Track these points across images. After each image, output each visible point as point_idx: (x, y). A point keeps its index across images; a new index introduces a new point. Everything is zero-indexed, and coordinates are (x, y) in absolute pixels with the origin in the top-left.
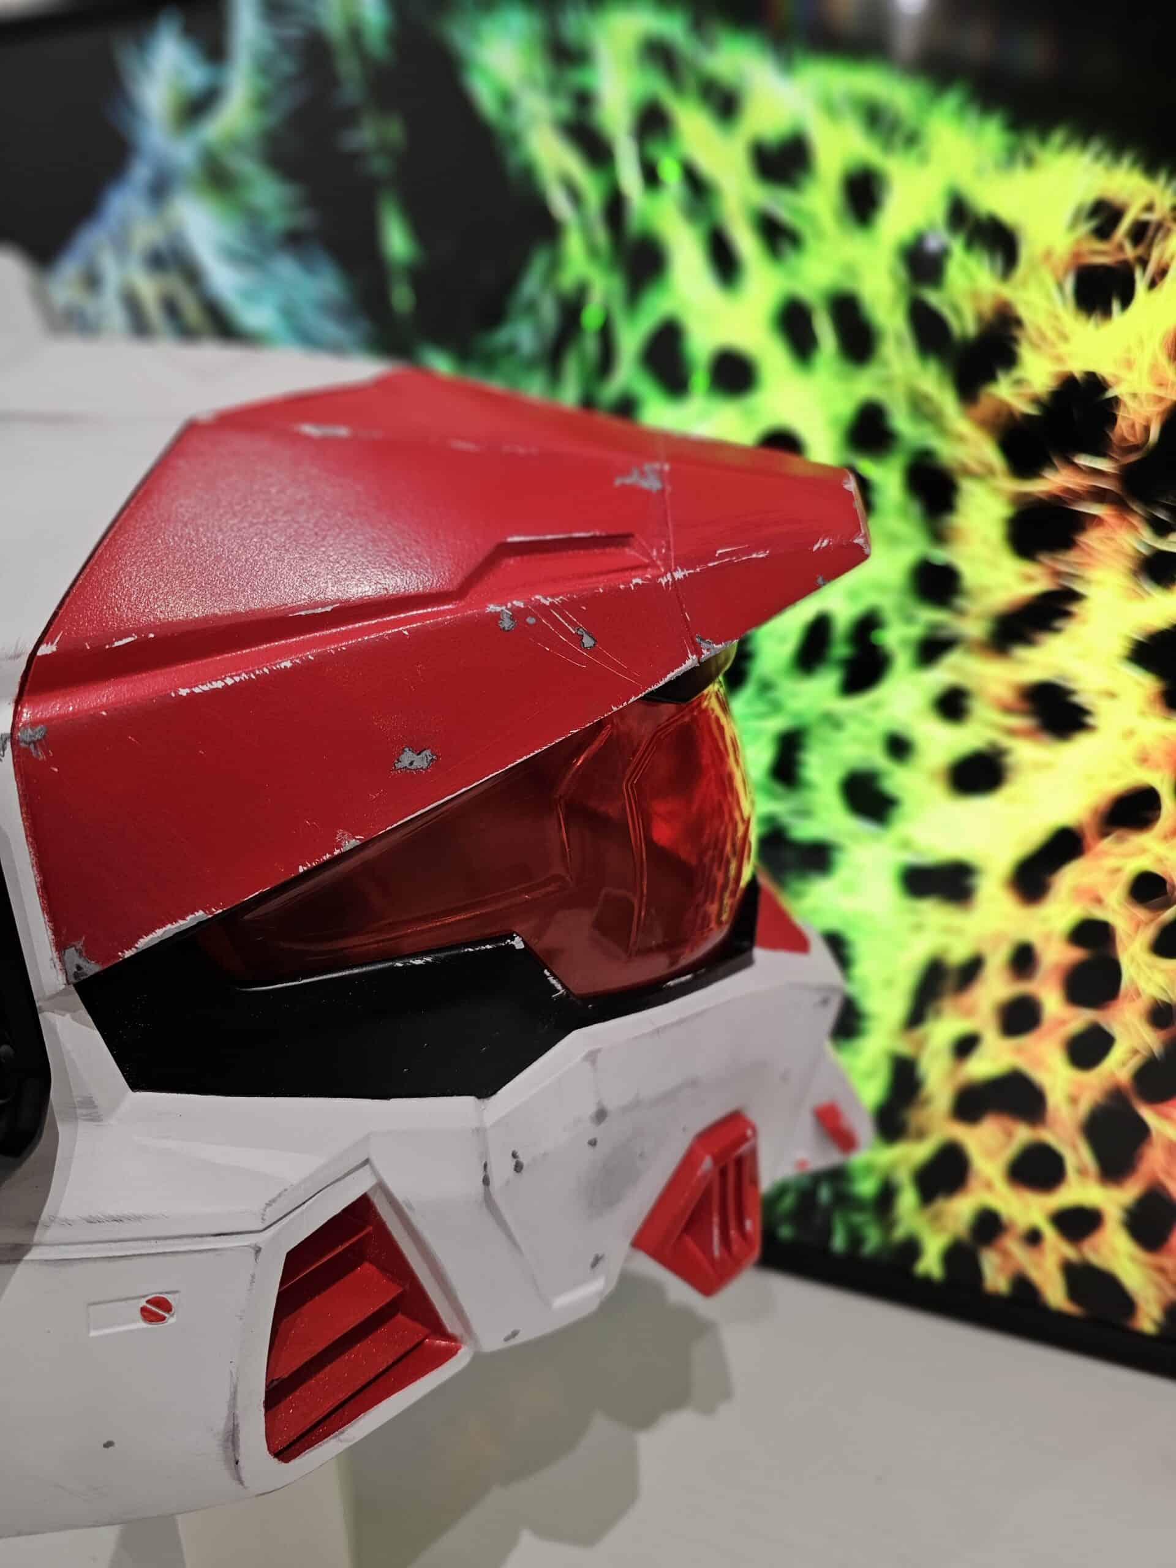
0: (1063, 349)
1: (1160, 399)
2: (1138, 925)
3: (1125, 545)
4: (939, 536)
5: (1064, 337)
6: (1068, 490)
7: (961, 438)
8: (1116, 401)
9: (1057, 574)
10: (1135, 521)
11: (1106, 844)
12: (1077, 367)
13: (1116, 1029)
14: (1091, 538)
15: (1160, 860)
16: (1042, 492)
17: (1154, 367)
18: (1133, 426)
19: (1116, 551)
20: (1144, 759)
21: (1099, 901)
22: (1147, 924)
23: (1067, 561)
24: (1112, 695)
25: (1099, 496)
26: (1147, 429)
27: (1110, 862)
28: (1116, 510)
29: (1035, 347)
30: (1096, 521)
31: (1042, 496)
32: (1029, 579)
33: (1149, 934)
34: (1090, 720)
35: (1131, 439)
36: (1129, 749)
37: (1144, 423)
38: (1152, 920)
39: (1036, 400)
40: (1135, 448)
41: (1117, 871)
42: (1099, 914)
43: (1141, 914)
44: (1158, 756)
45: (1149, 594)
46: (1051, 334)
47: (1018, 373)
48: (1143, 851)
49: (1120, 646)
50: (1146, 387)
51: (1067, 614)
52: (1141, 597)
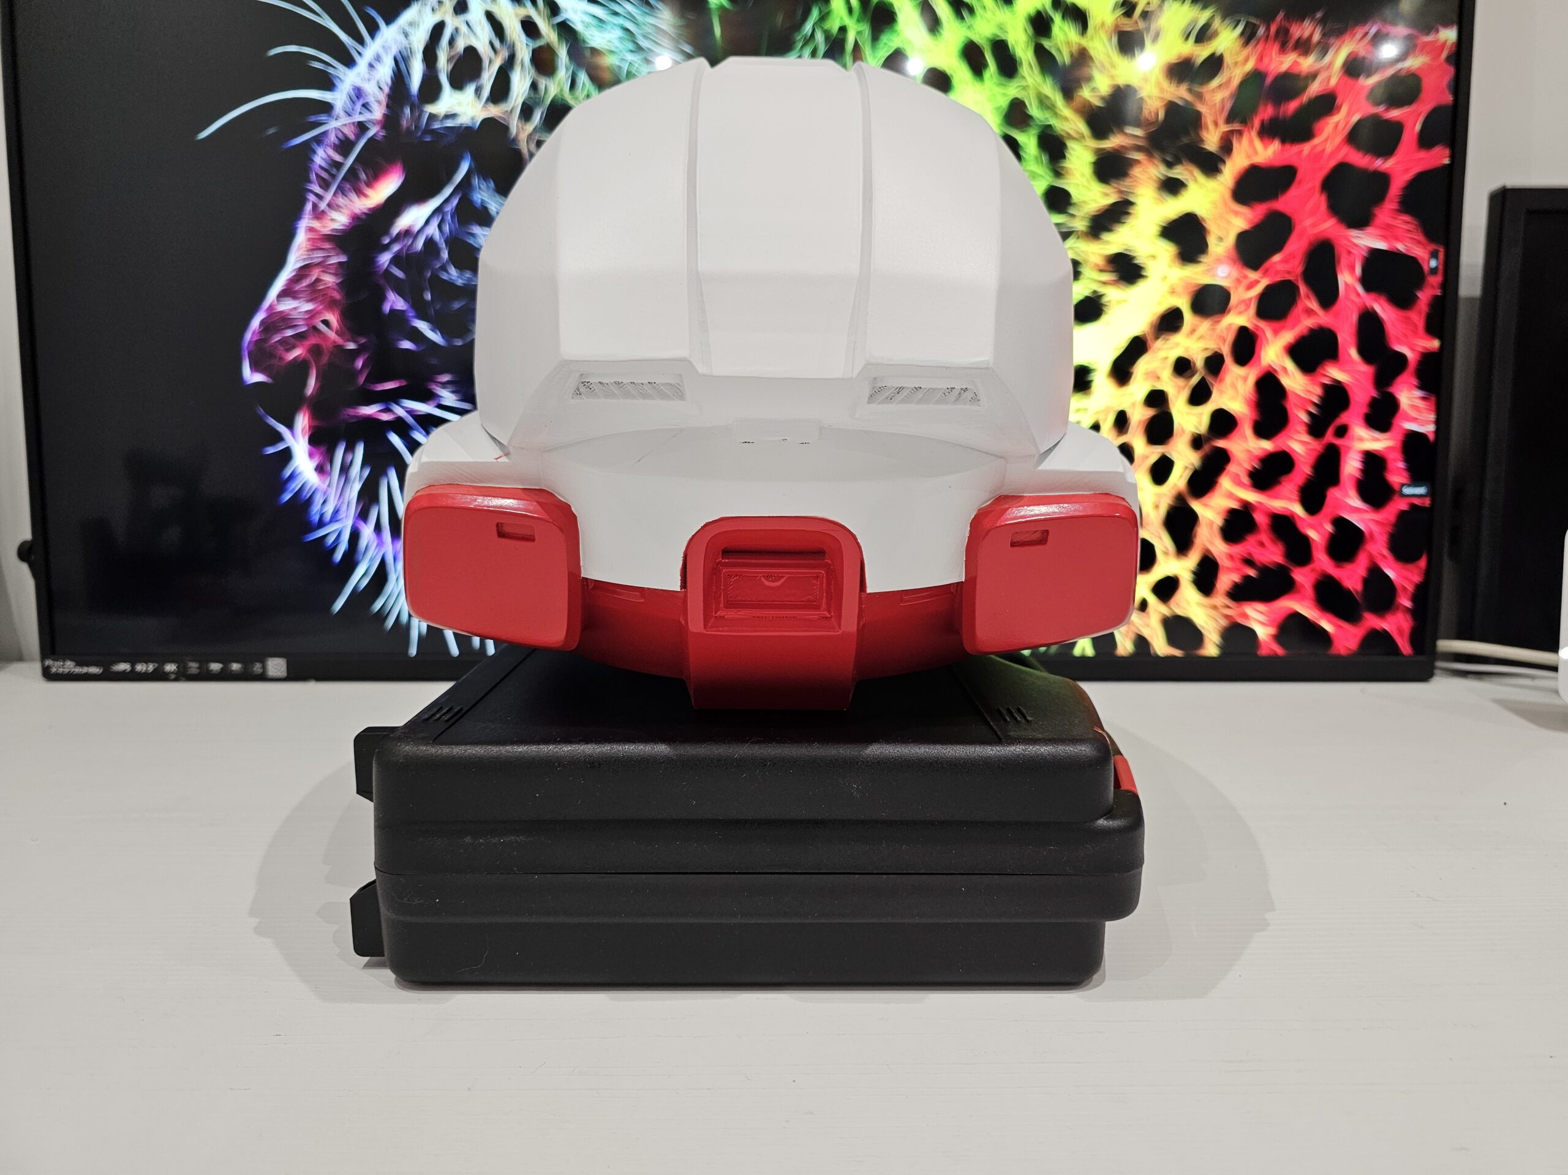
0: (1114, 72)
1: (1161, 98)
2: (1180, 389)
3: (1152, 175)
4: (1058, 173)
5: (1113, 66)
6: (1123, 147)
7: (1066, 119)
8: (1142, 99)
9: (1121, 192)
10: (1156, 162)
11: (1159, 343)
12: (1121, 81)
13: (1174, 456)
14: (1136, 171)
15: (1187, 349)
16: (1109, 148)
17: (1158, 84)
18: (1150, 112)
19: (1149, 178)
20: (1173, 292)
21: (1158, 378)
22: (1184, 388)
23: (1124, 185)
24: (1153, 257)
25: (1138, 149)
26: (1157, 114)
27: (1162, 354)
28: (1146, 155)
29: (1101, 71)
30: (1137, 162)
31: (1109, 150)
32: (1106, 195)
33: (1185, 394)
34: (1144, 273)
35: (1150, 119)
36: (1165, 287)
37: (1156, 111)
38: (1186, 385)
39: (1103, 98)
40: (1152, 123)
41: (1166, 358)
42: (1159, 387)
43: (1180, 382)
44: (1179, 289)
45: (1166, 200)
46: (1107, 65)
47: (1093, 85)
48: (1177, 344)
49: (1155, 230)
50: (1155, 92)
51: (1128, 214)
52: (1163, 202)
